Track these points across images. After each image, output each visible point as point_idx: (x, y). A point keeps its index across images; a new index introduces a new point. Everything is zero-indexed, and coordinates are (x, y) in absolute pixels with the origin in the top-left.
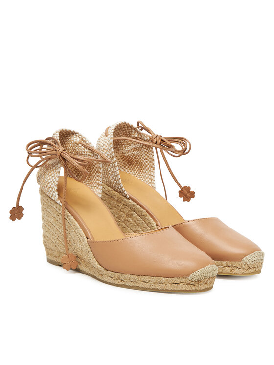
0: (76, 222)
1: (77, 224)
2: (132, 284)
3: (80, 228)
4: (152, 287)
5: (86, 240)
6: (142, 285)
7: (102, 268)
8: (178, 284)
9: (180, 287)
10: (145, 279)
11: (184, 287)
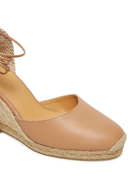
0: (3, 102)
1: (4, 103)
2: (60, 156)
3: (7, 107)
4: (78, 158)
5: (13, 117)
6: (69, 156)
7: (31, 141)
8: (100, 155)
9: (102, 157)
10: (72, 152)
11: (106, 157)
